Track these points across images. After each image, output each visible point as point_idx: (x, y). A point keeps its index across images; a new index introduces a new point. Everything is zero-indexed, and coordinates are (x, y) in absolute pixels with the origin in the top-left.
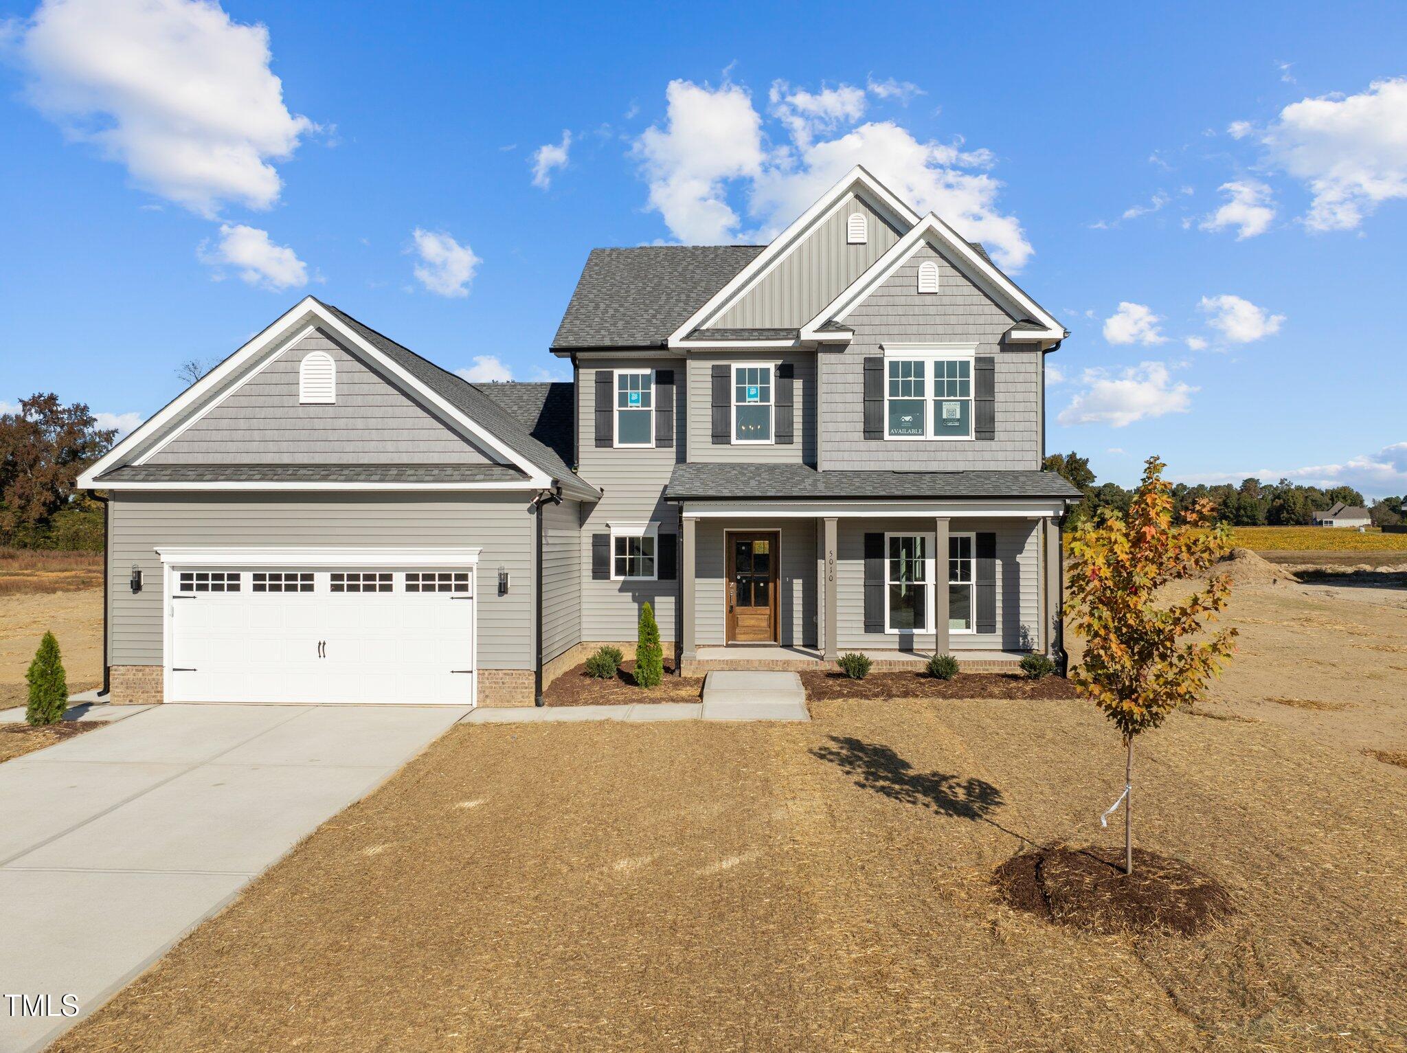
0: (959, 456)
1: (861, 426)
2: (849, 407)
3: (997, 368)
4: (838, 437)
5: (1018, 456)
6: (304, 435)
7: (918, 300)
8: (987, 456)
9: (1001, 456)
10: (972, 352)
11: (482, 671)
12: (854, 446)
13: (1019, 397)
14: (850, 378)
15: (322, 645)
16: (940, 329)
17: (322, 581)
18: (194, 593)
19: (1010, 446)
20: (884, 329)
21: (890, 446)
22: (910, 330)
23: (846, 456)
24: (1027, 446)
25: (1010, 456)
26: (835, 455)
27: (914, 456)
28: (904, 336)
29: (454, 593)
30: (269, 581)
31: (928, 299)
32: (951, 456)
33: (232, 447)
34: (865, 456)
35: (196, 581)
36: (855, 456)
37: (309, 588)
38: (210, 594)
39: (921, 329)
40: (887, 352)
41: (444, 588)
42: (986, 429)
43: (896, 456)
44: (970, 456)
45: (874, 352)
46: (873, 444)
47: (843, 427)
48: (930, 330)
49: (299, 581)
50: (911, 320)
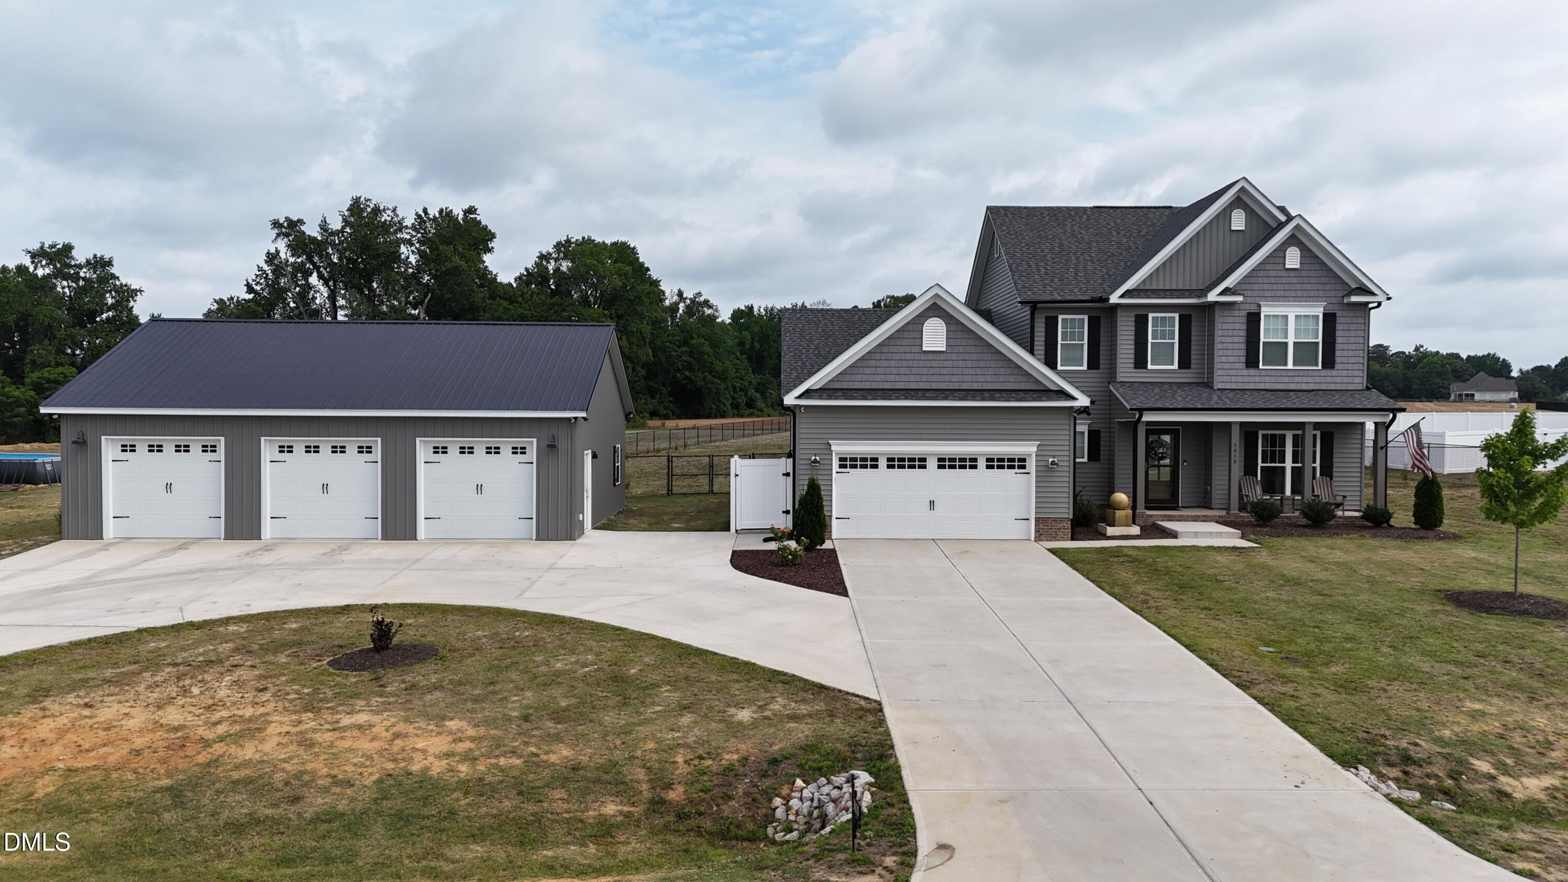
0: (1310, 380)
1: (1243, 359)
2: (1236, 346)
3: (1338, 320)
4: (1227, 366)
5: (1350, 380)
6: (925, 371)
7: (1284, 274)
8: (1329, 380)
9: (1338, 380)
10: (1321, 310)
11: (1037, 520)
12: (1239, 372)
13: (1352, 340)
14: (1237, 326)
15: (932, 503)
16: (1299, 294)
17: (932, 463)
18: (848, 470)
19: (1345, 373)
20: (1261, 293)
21: (1263, 373)
22: (1278, 293)
23: (1234, 379)
24: (1356, 373)
25: (1345, 380)
26: (1225, 379)
27: (1280, 379)
28: (1275, 298)
29: (1017, 470)
30: (895, 463)
31: (1292, 274)
32: (1305, 379)
33: (878, 378)
34: (1246, 379)
35: (848, 462)
36: (1239, 379)
37: (924, 467)
38: (859, 471)
39: (1287, 294)
40: (1263, 309)
41: (1010, 467)
42: (1329, 363)
43: (1267, 379)
44: (1317, 379)
45: (1253, 308)
46: (1252, 372)
47: (1231, 359)
48: (1293, 294)
49: (919, 463)
50: (1280, 287)
